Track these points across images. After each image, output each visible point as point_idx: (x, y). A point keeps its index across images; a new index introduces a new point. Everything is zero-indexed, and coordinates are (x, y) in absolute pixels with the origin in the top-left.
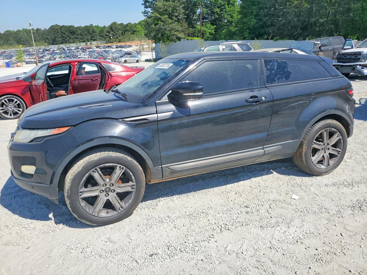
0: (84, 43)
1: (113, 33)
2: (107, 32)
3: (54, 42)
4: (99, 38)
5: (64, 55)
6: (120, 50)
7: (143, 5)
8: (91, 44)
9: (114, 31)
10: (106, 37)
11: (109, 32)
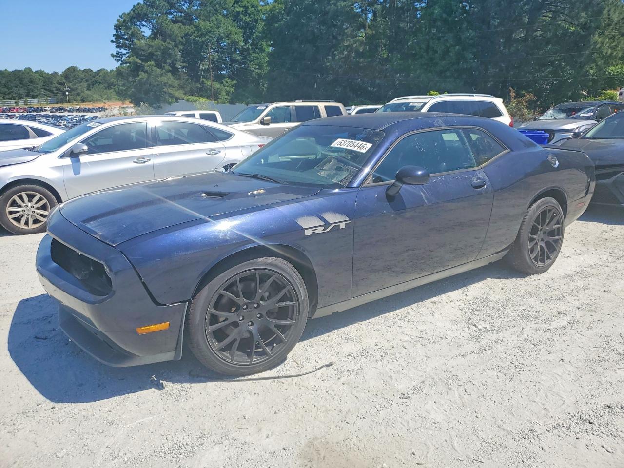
0: (13, 101)
1: (70, 85)
2: (59, 83)
4: (43, 93)
7: (114, 42)
8: (26, 103)
9: (73, 82)
10: (57, 93)
11: (63, 84)
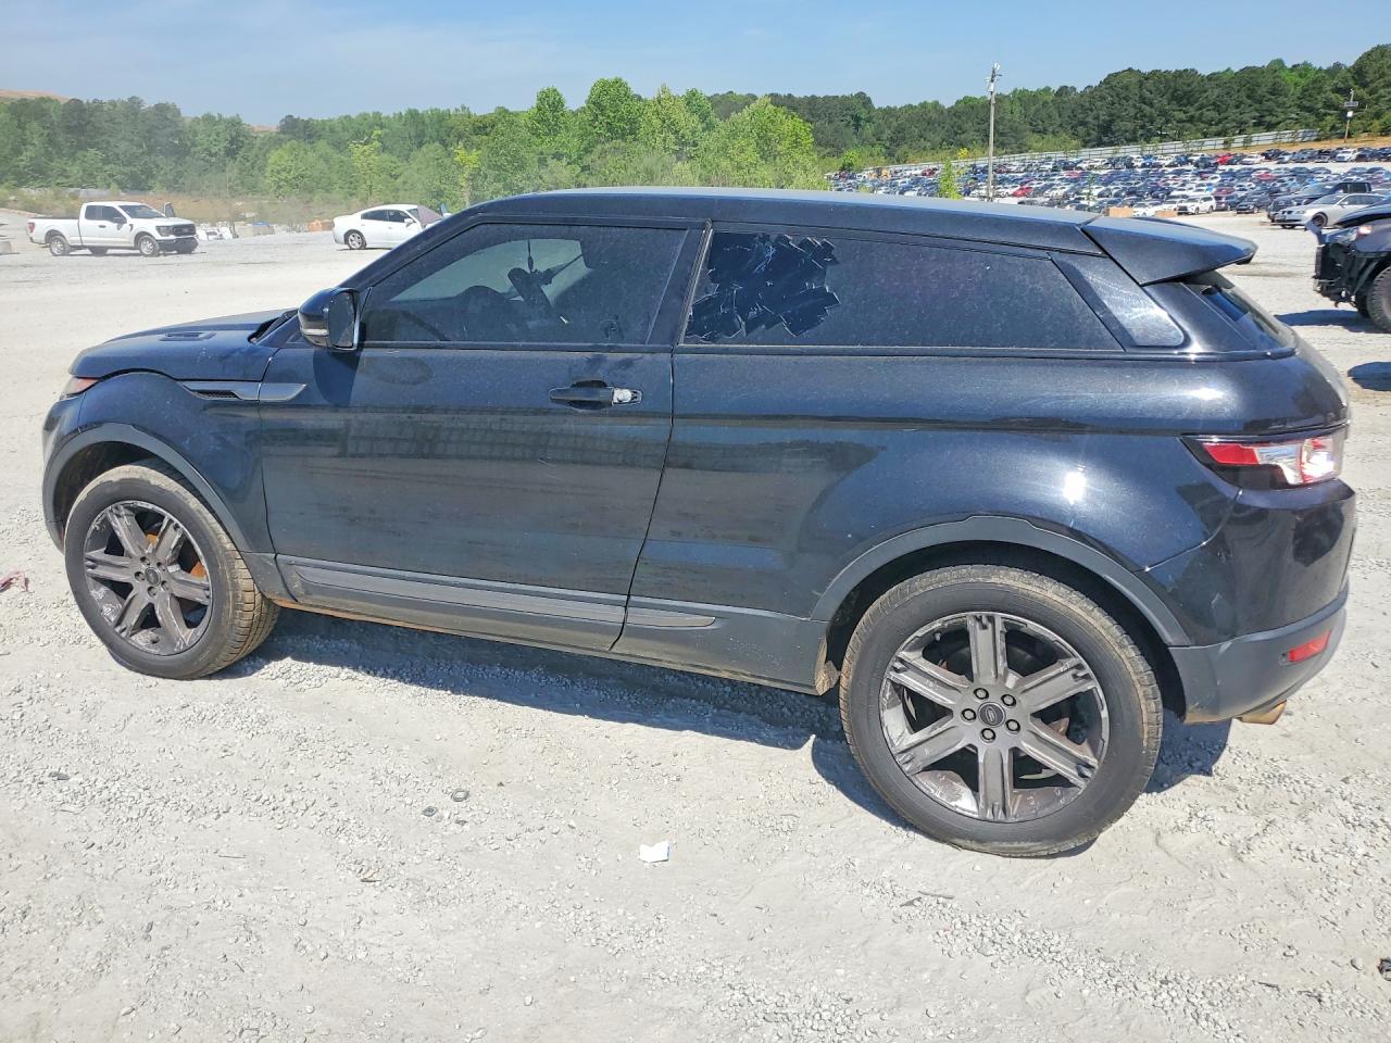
0: (1221, 140)
1: (1363, 92)
2: (1337, 90)
3: (1105, 135)
4: (1293, 116)
5: (1121, 186)
6: (1371, 171)
8: (1247, 142)
9: (1372, 86)
10: (1325, 115)
11: (1345, 92)
